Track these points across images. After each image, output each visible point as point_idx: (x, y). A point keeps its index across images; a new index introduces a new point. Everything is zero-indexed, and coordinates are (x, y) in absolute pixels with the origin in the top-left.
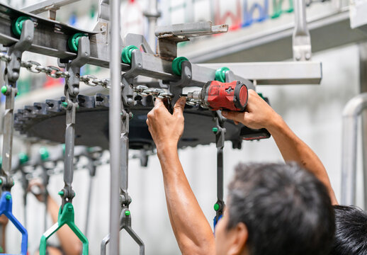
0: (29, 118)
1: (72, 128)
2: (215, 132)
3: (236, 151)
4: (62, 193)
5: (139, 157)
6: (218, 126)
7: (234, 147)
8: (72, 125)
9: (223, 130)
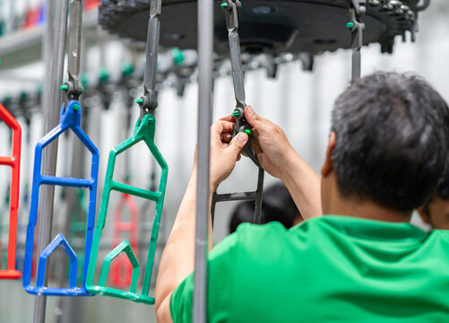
0: (116, 12)
1: (156, 19)
2: (350, 29)
3: (386, 56)
4: (141, 100)
5: (265, 67)
6: (354, 20)
7: (383, 51)
8: (157, 16)
9: (361, 26)
